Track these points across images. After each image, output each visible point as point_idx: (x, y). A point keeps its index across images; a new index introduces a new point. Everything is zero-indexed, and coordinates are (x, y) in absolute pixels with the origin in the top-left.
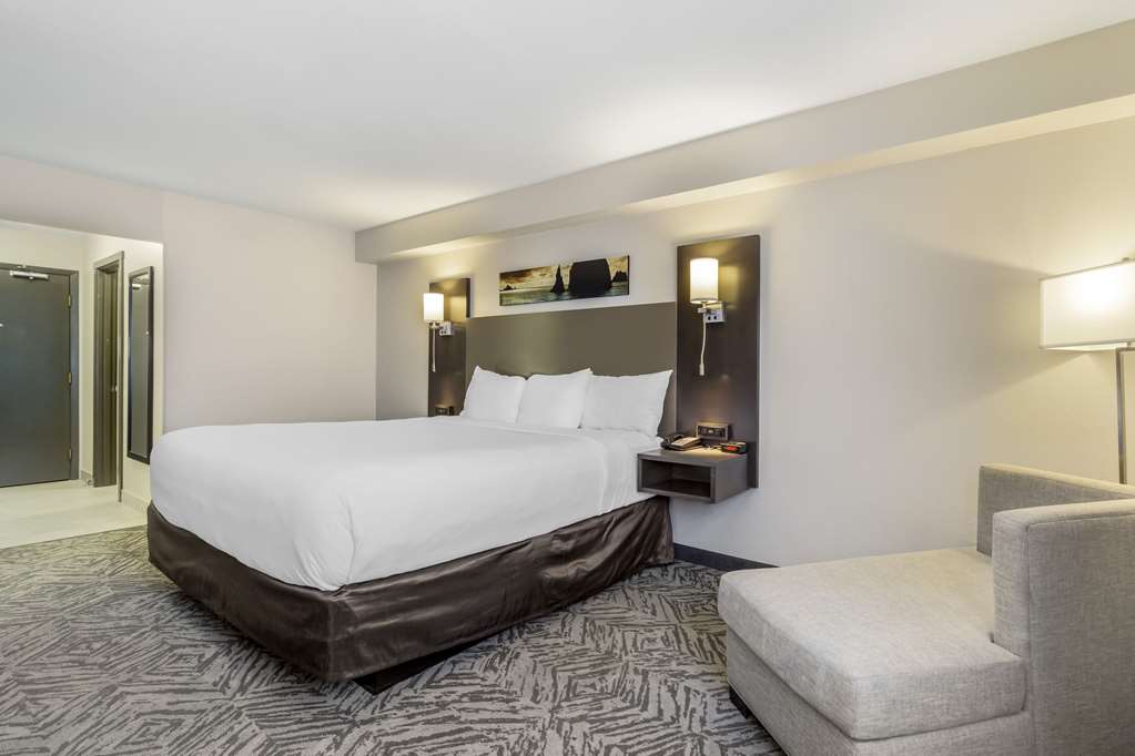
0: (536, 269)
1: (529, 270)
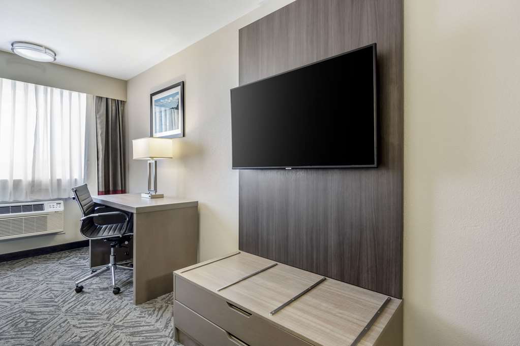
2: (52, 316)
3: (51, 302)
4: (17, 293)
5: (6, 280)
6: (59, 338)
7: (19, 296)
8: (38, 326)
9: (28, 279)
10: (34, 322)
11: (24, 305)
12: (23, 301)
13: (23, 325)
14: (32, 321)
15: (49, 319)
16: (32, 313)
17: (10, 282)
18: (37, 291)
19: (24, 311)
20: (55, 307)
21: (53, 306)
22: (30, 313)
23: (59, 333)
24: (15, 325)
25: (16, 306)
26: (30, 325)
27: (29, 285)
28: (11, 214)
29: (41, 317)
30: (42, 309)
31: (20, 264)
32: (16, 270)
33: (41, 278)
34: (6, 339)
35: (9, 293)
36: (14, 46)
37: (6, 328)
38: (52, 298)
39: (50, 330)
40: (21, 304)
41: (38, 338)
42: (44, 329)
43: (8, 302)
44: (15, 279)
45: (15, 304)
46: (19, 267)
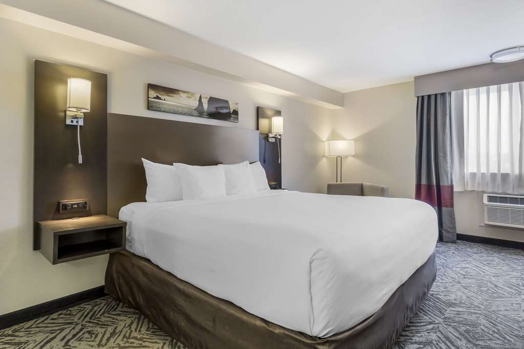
0: (184, 92)
1: (178, 90)
2: (509, 296)
3: (516, 287)
4: (493, 270)
5: (491, 258)
6: (506, 310)
7: (493, 272)
8: (495, 295)
9: (507, 264)
10: (493, 292)
11: (493, 279)
12: (494, 276)
13: (485, 289)
14: (492, 290)
15: (507, 296)
16: (496, 286)
17: (493, 261)
18: (509, 274)
19: (491, 282)
20: (517, 292)
21: (516, 290)
22: (495, 285)
23: (508, 308)
24: (480, 286)
25: (487, 277)
26: (490, 291)
27: (505, 268)
28: (498, 204)
29: (501, 292)
30: (505, 288)
31: (508, 251)
32: (502, 254)
33: (519, 268)
34: (470, 290)
35: (488, 267)
36: (493, 57)
37: (473, 285)
38: (519, 285)
39: (502, 302)
40: (492, 277)
41: (490, 302)
42: (498, 299)
43: (483, 272)
44: (497, 260)
45: (488, 275)
46: (506, 253)
